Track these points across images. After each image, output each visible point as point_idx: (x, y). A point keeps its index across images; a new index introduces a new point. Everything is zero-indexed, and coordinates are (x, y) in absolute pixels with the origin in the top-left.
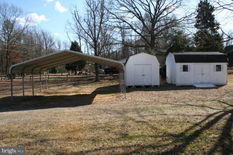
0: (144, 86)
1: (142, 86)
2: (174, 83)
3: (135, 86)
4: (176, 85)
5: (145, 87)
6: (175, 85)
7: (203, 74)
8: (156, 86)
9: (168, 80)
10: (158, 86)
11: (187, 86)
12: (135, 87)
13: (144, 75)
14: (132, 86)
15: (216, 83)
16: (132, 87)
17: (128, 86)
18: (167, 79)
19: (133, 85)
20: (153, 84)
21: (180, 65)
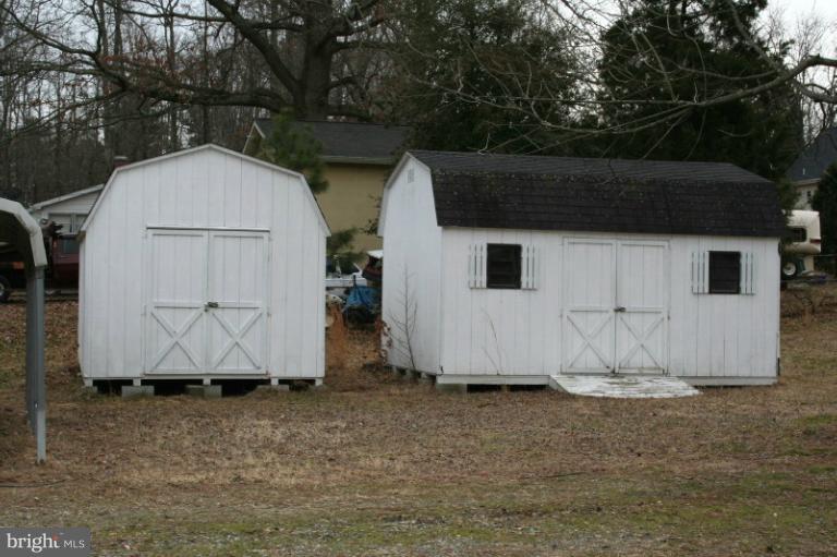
0: (214, 382)
1: (200, 382)
2: (424, 367)
3: (144, 382)
4: (440, 381)
5: (218, 389)
6: (433, 378)
7: (620, 310)
8: (299, 386)
9: (390, 344)
10: (311, 381)
11: (514, 388)
12: (151, 389)
13: (213, 305)
14: (129, 382)
15: (704, 372)
16: (125, 389)
17: (97, 382)
18: (384, 340)
19: (135, 372)
20: (279, 367)
21: (472, 246)
